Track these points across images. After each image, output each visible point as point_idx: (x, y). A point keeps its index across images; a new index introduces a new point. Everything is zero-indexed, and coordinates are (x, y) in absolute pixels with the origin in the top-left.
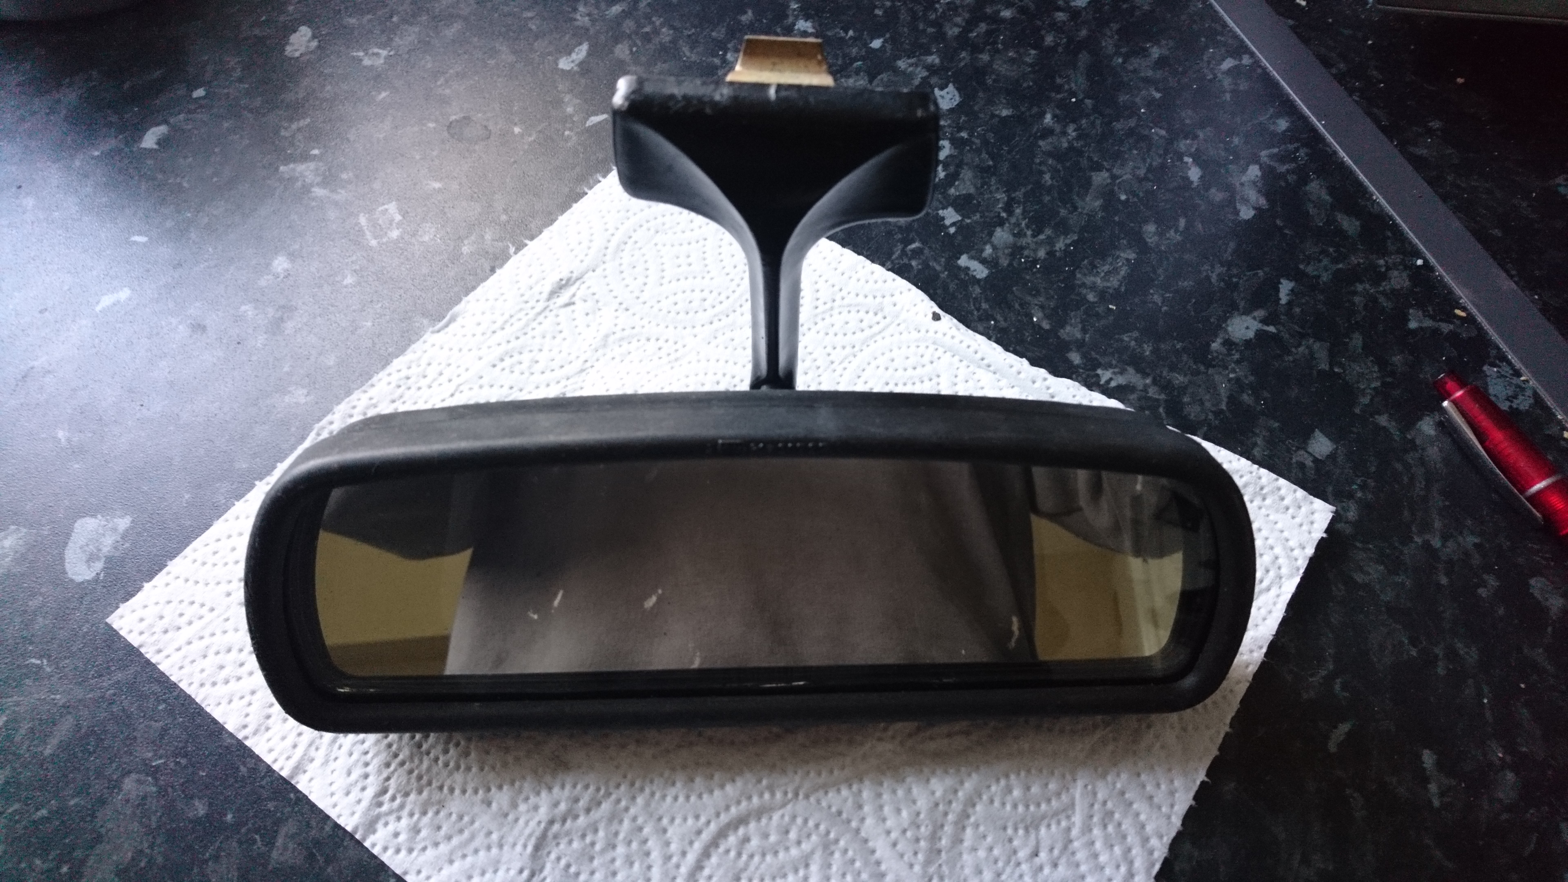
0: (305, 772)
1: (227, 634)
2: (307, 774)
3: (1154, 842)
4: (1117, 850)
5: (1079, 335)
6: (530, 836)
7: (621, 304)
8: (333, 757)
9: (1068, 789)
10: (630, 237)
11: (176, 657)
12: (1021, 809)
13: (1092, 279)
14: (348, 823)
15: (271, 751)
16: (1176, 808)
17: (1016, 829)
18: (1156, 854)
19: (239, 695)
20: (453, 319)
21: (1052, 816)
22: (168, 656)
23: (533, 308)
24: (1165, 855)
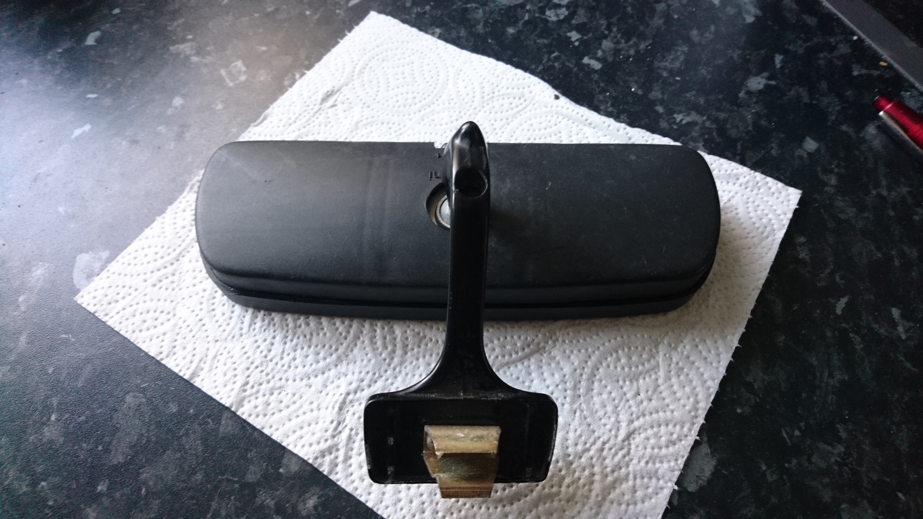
0: (199, 376)
1: (146, 303)
2: (200, 377)
3: (710, 383)
4: (687, 389)
5: (660, 96)
6: (336, 402)
7: (364, 104)
8: (215, 367)
9: (654, 358)
10: (367, 65)
11: (117, 317)
12: (626, 369)
13: (665, 64)
14: (226, 402)
15: (177, 365)
16: (722, 363)
17: (624, 381)
18: (711, 390)
19: (156, 336)
20: (265, 118)
21: (646, 373)
22: (112, 317)
23: (312, 109)
24: (717, 390)
